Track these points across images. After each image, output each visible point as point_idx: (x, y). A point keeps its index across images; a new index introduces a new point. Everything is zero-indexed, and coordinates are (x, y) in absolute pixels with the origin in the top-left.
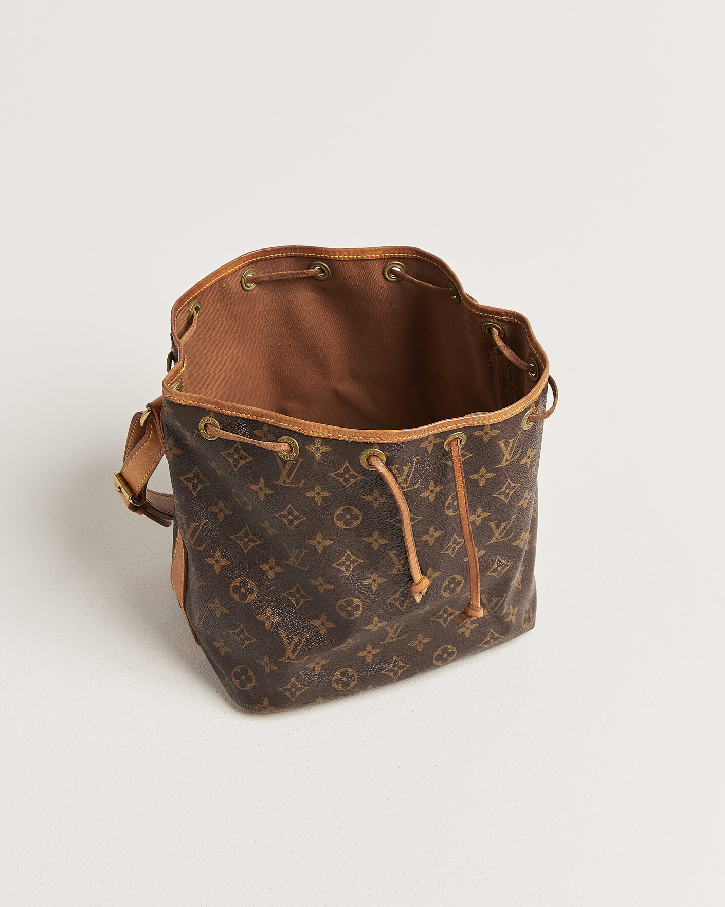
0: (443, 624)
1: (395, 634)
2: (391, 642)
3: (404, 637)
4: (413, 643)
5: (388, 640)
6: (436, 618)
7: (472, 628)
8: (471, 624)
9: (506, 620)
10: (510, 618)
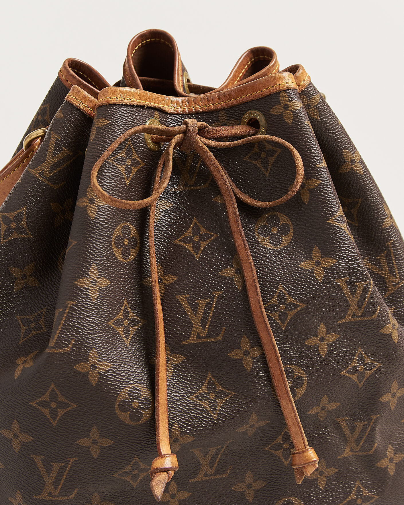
0: (284, 460)
1: (211, 468)
2: (206, 481)
3: (225, 475)
4: (238, 487)
5: (201, 477)
6: (272, 448)
7: (329, 475)
8: (327, 468)
9: (379, 465)
10: (384, 463)
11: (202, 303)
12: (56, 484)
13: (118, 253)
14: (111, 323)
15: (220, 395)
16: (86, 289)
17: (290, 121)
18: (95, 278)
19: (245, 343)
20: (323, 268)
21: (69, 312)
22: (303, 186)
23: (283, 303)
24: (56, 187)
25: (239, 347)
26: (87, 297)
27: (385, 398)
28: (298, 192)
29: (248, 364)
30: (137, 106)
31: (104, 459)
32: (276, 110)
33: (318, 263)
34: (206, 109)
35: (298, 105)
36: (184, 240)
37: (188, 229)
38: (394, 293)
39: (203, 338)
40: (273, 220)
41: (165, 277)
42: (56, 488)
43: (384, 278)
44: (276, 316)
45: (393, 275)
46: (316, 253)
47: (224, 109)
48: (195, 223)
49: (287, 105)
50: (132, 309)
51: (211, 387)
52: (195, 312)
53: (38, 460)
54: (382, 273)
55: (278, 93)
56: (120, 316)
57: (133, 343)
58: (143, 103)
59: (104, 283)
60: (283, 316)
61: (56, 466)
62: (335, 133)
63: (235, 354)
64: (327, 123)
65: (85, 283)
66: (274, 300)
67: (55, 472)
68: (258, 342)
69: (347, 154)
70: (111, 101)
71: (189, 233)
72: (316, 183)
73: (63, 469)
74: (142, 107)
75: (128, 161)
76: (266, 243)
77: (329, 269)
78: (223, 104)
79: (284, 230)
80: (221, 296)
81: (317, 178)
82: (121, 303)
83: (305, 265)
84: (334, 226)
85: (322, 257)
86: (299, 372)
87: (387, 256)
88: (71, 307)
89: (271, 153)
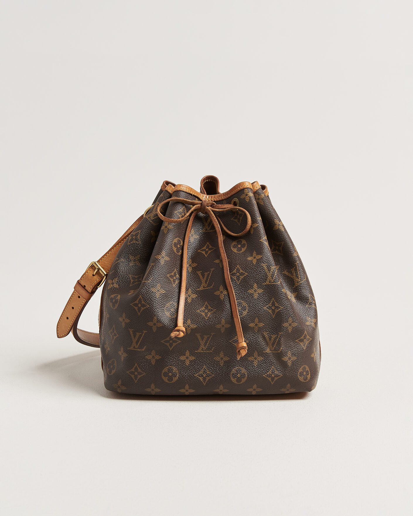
1: (205, 346)
2: (202, 352)
3: (211, 351)
4: (217, 359)
5: (200, 350)
7: (259, 360)
8: (258, 356)
9: (283, 359)
10: (285, 359)
11: (206, 274)
12: (137, 342)
13: (175, 249)
14: (168, 275)
15: (209, 310)
16: (159, 259)
17: (248, 201)
18: (164, 256)
19: (221, 288)
20: (256, 259)
21: (151, 267)
22: (251, 227)
23: (239, 273)
24: (155, 224)
25: (219, 290)
26: (159, 263)
27: (285, 325)
28: (250, 231)
29: (222, 297)
30: (189, 193)
31: (158, 333)
32: (242, 197)
33: (255, 258)
34: (218, 200)
35: (251, 194)
36: (202, 250)
37: (204, 247)
38: (297, 286)
39: (206, 287)
40: (239, 242)
41: (193, 264)
42: (137, 344)
43: (293, 279)
44: (235, 278)
45: (298, 278)
46: (254, 254)
47: (225, 199)
48: (208, 244)
49: (247, 194)
50: (178, 274)
51: (206, 307)
52: (203, 278)
53: (131, 331)
54: (292, 277)
55: (244, 189)
56: (173, 274)
57: (176, 287)
58: (191, 193)
59: (167, 259)
60: (238, 278)
61: (138, 334)
62: (271, 212)
63: (217, 293)
64: (267, 207)
65: (160, 257)
66: (235, 271)
67: (137, 337)
68: (226, 288)
69: (276, 221)
70: (178, 189)
71: (205, 248)
72: (257, 225)
73: (140, 336)
74: (191, 194)
75: (183, 214)
76: (235, 250)
77: (259, 259)
78: (225, 197)
79: (243, 246)
80: (214, 270)
81: (257, 223)
82: (174, 269)
83: (249, 259)
84: (262, 242)
85: (256, 255)
86: (244, 304)
87: (295, 269)
88: (152, 266)
89: (241, 215)
